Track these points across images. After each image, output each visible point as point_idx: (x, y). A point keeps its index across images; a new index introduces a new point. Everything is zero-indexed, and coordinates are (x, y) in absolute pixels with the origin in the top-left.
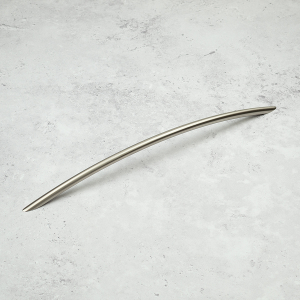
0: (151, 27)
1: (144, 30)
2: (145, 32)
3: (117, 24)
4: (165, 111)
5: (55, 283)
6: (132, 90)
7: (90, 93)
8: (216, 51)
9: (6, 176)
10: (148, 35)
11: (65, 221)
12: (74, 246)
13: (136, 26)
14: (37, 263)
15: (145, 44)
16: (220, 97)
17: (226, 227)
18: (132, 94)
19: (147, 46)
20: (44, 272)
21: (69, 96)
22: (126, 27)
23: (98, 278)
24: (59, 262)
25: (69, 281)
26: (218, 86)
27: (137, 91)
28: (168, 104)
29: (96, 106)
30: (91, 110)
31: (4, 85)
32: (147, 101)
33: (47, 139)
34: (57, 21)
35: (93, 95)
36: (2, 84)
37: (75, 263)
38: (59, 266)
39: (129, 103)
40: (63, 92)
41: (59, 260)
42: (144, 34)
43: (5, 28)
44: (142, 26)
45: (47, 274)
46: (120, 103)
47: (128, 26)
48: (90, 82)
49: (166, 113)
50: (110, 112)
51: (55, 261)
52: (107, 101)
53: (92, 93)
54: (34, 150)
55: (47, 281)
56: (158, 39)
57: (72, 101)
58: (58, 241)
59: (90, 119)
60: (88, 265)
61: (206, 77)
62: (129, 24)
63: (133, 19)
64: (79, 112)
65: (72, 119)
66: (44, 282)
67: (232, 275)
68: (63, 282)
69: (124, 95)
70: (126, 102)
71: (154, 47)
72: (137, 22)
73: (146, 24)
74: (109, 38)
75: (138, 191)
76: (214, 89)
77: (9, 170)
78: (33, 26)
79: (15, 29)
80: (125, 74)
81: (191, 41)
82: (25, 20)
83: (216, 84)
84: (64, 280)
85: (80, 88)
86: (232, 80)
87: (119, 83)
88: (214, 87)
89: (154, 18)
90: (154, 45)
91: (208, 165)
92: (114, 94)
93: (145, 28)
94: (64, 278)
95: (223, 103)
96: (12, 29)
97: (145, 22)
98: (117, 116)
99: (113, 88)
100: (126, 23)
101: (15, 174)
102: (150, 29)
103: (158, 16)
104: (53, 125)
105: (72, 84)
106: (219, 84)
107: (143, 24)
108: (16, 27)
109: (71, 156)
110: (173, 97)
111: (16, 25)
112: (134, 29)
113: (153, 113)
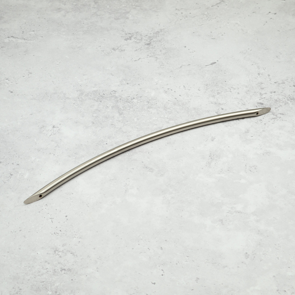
0: (155, 39)
1: (148, 43)
2: (148, 44)
3: (122, 37)
4: (166, 117)
5: (56, 272)
6: (135, 97)
7: (95, 100)
8: (217, 62)
9: (12, 175)
10: (151, 47)
11: (66, 216)
12: (75, 238)
13: (140, 39)
14: (39, 253)
15: (148, 55)
16: (220, 104)
17: (222, 222)
18: (135, 101)
19: (150, 57)
20: (46, 262)
21: (74, 102)
22: (131, 39)
23: (97, 268)
24: (60, 253)
25: (69, 270)
26: (218, 93)
27: (140, 98)
28: (169, 110)
29: (100, 111)
30: (95, 115)
31: (12, 92)
32: (149, 107)
33: (52, 141)
34: (64, 33)
35: (97, 101)
36: (10, 91)
37: (75, 254)
38: (61, 257)
39: (131, 109)
40: (68, 98)
41: (60, 251)
42: (148, 46)
43: (14, 40)
44: (146, 39)
45: (49, 263)
46: (122, 109)
47: (132, 38)
48: (95, 89)
49: (167, 118)
50: (113, 117)
51: (57, 252)
52: (110, 107)
53: (96, 99)
54: (39, 151)
55: (48, 270)
56: (161, 51)
57: (76, 107)
58: (60, 234)
59: (94, 123)
60: (88, 256)
61: (207, 85)
62: (134, 37)
63: (137, 32)
64: (83, 117)
65: (76, 123)
66: (45, 271)
67: (226, 266)
68: (63, 271)
69: (127, 102)
70: (129, 108)
71: (157, 58)
72: (141, 35)
73: (150, 37)
74: (113, 49)
75: (137, 189)
76: (214, 96)
77: (14, 169)
78: (41, 38)
79: (24, 41)
80: (128, 82)
81: (193, 52)
82: (33, 33)
83: (216, 92)
84: (65, 270)
85: (84, 95)
86: (232, 89)
87: (122, 91)
88: (214, 94)
89: (158, 32)
90: (157, 56)
91: (206, 166)
92: (117, 101)
93: (149, 40)
94: (65, 268)
95: (222, 109)
96: (20, 41)
97: (149, 35)
98: (119, 121)
99: (117, 95)
100: (130, 35)
101: (20, 173)
102: (154, 41)
103: (161, 30)
104: (58, 129)
105: (77, 91)
106: (219, 92)
107: (147, 37)
108: (25, 39)
109: (74, 157)
110: (175, 104)
111: (24, 37)
112: (138, 41)
113: (154, 118)
